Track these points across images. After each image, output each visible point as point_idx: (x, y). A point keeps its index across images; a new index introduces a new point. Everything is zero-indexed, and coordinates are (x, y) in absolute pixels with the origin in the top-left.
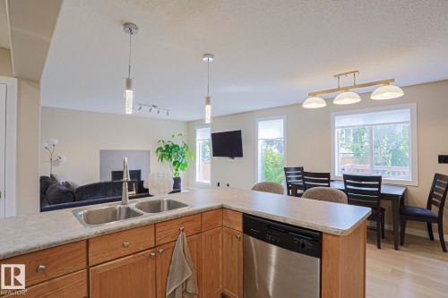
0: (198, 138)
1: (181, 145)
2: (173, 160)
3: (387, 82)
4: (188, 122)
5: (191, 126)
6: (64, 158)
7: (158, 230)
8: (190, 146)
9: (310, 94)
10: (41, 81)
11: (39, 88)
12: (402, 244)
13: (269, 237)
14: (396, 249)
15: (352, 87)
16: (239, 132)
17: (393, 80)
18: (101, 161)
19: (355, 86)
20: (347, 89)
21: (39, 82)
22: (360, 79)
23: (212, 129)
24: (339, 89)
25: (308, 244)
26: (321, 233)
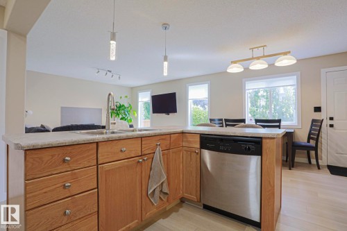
0: (140, 100)
1: (126, 105)
2: (121, 116)
3: (285, 54)
4: (132, 88)
5: (134, 91)
6: (30, 112)
7: (143, 143)
8: (133, 107)
9: (232, 62)
10: (27, 36)
11: (25, 41)
12: (293, 167)
13: (221, 148)
14: (290, 169)
15: (261, 57)
16: (175, 93)
17: (289, 52)
18: (62, 116)
19: (264, 56)
20: (258, 58)
21: (25, 37)
22: (268, 51)
23: (152, 93)
24: (253, 58)
25: (253, 147)
26: (261, 138)
